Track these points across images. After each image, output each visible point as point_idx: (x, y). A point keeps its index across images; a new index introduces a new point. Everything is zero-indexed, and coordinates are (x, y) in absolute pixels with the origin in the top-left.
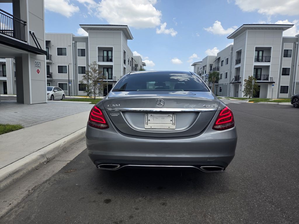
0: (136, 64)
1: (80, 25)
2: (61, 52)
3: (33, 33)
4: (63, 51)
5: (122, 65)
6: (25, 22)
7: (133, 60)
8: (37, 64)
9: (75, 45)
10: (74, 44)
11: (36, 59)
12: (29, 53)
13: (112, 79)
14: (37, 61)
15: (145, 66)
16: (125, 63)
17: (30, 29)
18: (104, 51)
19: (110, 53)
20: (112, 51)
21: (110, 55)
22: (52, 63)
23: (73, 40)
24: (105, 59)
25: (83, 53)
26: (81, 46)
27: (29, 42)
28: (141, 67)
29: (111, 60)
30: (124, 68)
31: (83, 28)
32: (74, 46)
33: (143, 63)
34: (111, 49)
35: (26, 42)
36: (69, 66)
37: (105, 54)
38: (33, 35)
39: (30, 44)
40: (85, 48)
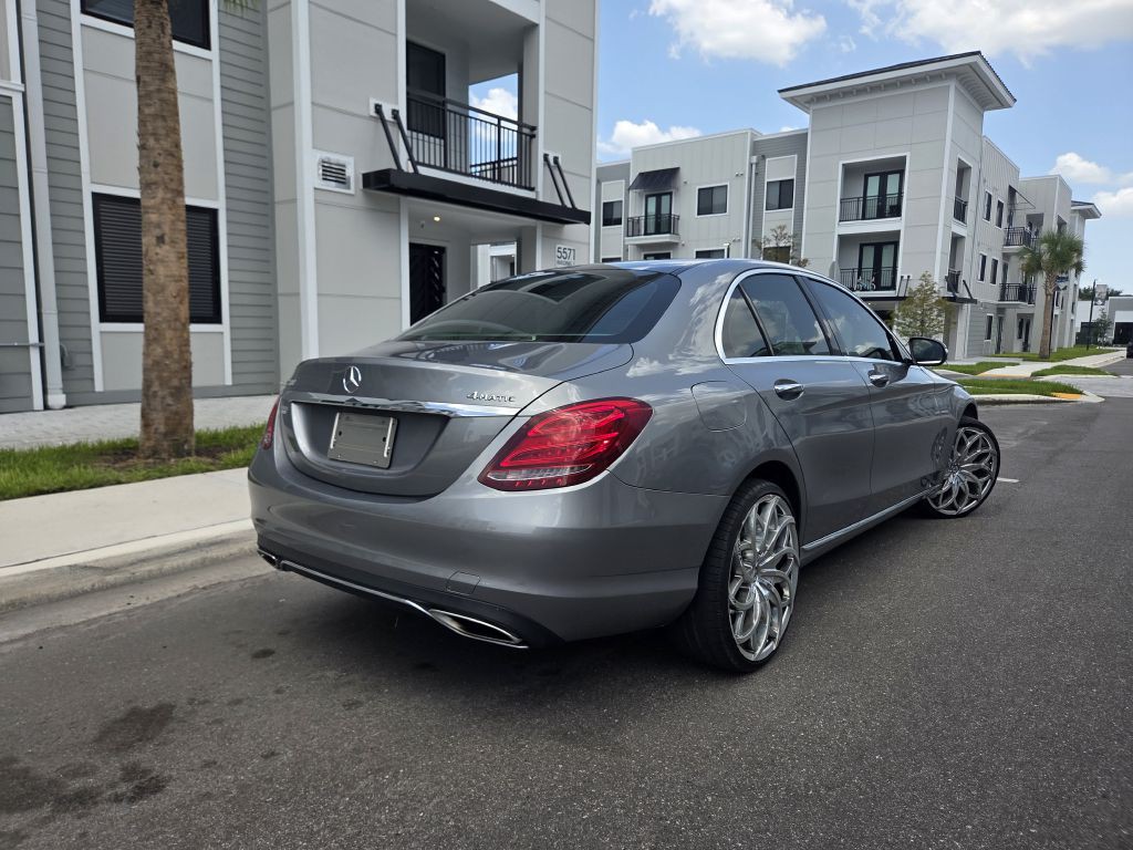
0: (1032, 212)
1: (780, 91)
2: (710, 202)
3: (556, 159)
4: (717, 201)
5: (946, 225)
6: (534, 128)
7: (1018, 199)
8: (564, 255)
9: (758, 170)
10: (754, 166)
11: (560, 240)
12: (539, 223)
13: (893, 287)
14: (563, 247)
15: (1095, 216)
16: (960, 212)
17: (545, 148)
18: (866, 177)
19: (893, 180)
20: (901, 173)
21: (892, 188)
22: (677, 244)
23: (754, 152)
24: (873, 207)
25: (784, 194)
26: (779, 169)
27: (540, 188)
28: (1061, 224)
29: (896, 211)
30: (956, 240)
31: (793, 100)
32: (756, 174)
33: (1075, 203)
34: (897, 167)
35: (532, 189)
36: (728, 249)
37: (873, 190)
38: (553, 166)
39: (544, 196)
40: (794, 177)
